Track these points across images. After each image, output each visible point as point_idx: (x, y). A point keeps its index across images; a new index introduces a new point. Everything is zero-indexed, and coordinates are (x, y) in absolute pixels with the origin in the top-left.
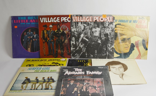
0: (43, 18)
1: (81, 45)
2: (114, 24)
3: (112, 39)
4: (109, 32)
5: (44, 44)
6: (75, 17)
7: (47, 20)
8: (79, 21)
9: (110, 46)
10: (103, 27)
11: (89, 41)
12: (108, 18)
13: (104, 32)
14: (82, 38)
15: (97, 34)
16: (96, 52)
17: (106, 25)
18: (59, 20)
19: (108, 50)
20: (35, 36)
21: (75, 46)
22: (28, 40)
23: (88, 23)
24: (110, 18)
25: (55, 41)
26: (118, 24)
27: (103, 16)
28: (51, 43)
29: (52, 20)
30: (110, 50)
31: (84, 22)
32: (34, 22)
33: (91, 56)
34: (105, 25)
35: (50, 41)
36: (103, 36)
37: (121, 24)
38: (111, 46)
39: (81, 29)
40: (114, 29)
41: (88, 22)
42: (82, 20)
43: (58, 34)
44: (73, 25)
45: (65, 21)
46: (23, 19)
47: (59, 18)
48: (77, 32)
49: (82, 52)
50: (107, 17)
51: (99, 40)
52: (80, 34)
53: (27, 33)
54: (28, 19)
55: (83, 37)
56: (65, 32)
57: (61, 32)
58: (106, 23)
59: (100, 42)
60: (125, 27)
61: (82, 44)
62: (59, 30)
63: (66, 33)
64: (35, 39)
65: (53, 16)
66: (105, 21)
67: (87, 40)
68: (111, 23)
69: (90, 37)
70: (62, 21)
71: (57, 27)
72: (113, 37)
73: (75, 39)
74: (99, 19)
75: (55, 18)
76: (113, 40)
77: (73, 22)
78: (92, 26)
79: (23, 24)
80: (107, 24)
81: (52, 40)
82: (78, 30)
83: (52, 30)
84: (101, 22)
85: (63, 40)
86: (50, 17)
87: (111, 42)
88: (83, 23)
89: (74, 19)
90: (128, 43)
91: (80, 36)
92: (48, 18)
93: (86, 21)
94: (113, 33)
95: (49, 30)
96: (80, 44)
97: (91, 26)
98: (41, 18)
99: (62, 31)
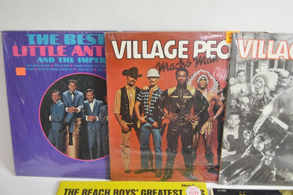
0: (124, 43)
1: (259, 142)
5: (127, 136)
7: (140, 51)
8: (262, 56)
11: (289, 130)
14: (267, 119)
18: (186, 49)
20: (92, 106)
21: (237, 145)
22: (67, 120)
25: (165, 125)
28: (151, 132)
29: (157, 51)
31: (279, 60)
32: (87, 56)
33: (289, 177)
35: (148, 127)
39: (265, 85)
42: (274, 52)
43: (180, 100)
44: (240, 71)
45: (208, 56)
46: (46, 43)
47: (186, 42)
48: (249, 95)
49: (259, 167)
52: (260, 104)
53: (61, 94)
54: (67, 42)
55: (271, 114)
56: (205, 94)
57: (190, 94)
61: (262, 139)
62: (182, 86)
63: (208, 99)
64: (91, 117)
65: (163, 37)
67: (285, 126)
70: (196, 55)
71: (177, 75)
73: (239, 121)
75: (172, 43)
77: (238, 60)
79: (45, 63)
81: (155, 124)
82: (253, 90)
83: (155, 88)
85: (197, 123)
86: (150, 37)
88: (276, 65)
92: (145, 43)
93: (287, 57)
95: (146, 88)
96: (257, 139)
98: (114, 43)
99: (193, 92)
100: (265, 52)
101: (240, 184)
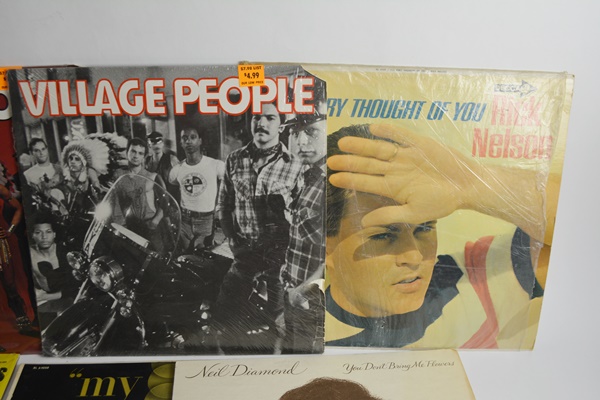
1: (99, 274)
2: (324, 129)
3: (311, 231)
4: (290, 184)
6: (42, 86)
8: (69, 110)
9: (294, 275)
10: (243, 155)
11: (151, 247)
12: (277, 89)
13: (254, 183)
14: (105, 230)
15: (205, 200)
16: (204, 316)
17: (265, 138)
19: (281, 300)
21: (62, 279)
23: (139, 129)
24: (290, 92)
26: (353, 131)
27: (241, 74)
30: (298, 304)
31: (104, 116)
33: (172, 339)
34: (256, 138)
36: (244, 213)
37: (373, 130)
38: (301, 274)
39: (89, 166)
40: (321, 162)
41: (136, 118)
42: (91, 102)
44: (35, 141)
48: (62, 185)
49: (112, 320)
50: (268, 83)
51: (218, 237)
52: (84, 201)
55: (111, 220)
58: (264, 122)
59: (230, 255)
60: (401, 151)
61: (105, 269)
66: (256, 109)
67: (142, 242)
68: (304, 123)
69: (156, 221)
72: (314, 220)
73: (53, 235)
74: (213, 96)
76: (316, 236)
77: (27, 119)
78: (168, 143)
80: (275, 128)
82: (67, 175)
84: (231, 117)
87: (305, 248)
88: (99, 126)
89: (35, 98)
90: (414, 255)
91: (91, 217)
93: (118, 112)
94: (313, 195)
96: (93, 268)
97: (161, 145)
100: (74, 102)
101: (84, 355)
